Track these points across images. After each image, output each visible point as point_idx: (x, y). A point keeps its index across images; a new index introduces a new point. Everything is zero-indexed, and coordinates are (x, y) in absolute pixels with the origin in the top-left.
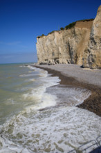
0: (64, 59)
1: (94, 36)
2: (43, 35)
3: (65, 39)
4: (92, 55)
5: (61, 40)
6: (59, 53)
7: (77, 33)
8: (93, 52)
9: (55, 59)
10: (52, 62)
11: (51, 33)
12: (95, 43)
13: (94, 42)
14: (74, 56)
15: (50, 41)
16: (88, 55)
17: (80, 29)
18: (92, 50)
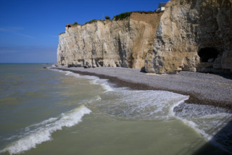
0: (111, 60)
1: (162, 35)
2: (76, 24)
3: (114, 33)
4: (159, 57)
5: (107, 33)
6: (103, 52)
7: (132, 27)
8: (160, 53)
9: (97, 60)
10: (90, 64)
11: (90, 23)
12: (163, 43)
13: (162, 41)
14: (128, 56)
15: (90, 33)
16: (153, 56)
17: (136, 22)
18: (159, 51)
